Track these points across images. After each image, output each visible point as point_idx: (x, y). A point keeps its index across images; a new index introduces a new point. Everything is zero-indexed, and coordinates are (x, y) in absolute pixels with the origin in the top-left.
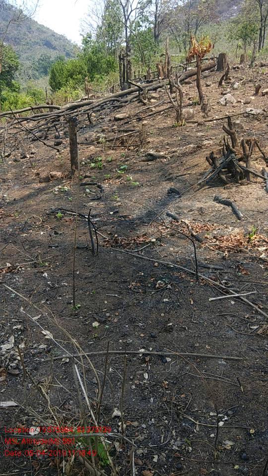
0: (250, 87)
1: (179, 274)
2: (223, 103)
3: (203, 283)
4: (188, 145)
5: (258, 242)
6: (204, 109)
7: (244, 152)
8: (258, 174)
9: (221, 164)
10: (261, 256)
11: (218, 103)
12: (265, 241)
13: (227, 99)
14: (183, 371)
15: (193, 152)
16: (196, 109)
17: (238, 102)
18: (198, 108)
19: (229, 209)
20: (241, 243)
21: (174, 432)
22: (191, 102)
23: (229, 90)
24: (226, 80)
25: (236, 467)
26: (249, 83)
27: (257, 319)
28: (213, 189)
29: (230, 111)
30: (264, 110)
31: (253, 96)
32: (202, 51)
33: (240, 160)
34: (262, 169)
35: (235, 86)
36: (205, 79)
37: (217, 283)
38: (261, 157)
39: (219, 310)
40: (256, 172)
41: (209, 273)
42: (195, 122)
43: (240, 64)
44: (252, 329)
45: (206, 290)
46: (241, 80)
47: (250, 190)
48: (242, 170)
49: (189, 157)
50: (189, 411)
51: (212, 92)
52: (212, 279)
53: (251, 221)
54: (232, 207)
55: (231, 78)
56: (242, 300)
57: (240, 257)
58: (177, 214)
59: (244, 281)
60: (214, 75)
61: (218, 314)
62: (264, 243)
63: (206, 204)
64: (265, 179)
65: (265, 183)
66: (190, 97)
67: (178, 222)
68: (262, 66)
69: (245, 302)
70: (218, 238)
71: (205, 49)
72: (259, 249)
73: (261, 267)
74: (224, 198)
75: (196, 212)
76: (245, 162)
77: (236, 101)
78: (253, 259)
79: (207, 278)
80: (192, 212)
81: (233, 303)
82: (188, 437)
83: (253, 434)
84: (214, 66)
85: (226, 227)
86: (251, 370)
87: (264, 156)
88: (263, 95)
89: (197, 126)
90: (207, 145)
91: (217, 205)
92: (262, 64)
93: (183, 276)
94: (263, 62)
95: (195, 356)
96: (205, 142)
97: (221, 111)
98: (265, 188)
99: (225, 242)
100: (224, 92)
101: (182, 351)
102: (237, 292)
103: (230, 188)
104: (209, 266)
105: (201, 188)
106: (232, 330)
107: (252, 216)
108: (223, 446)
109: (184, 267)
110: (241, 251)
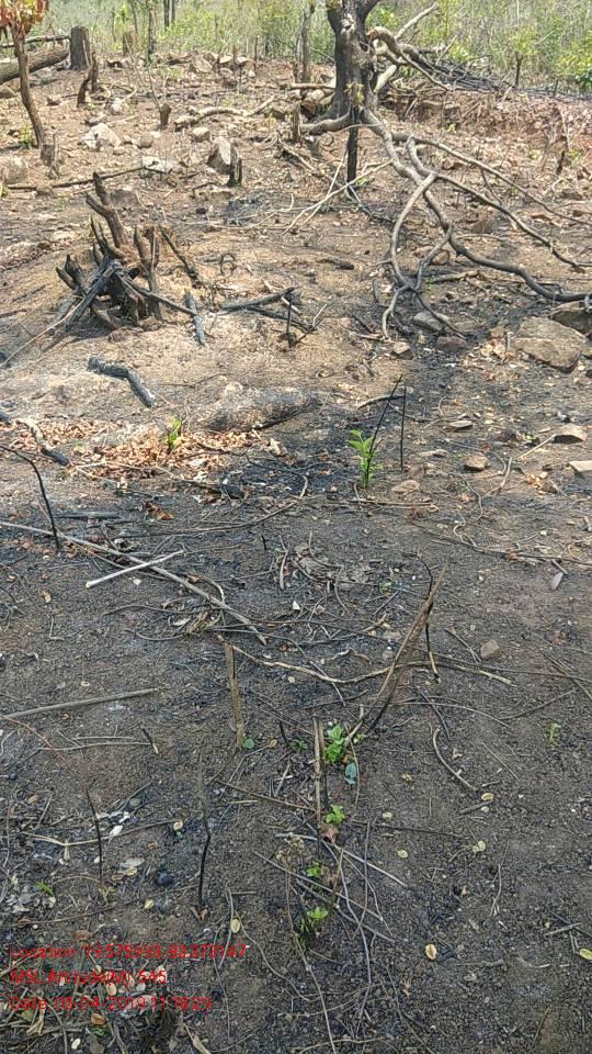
0: (148, 110)
1: (16, 541)
2: (92, 144)
3: (72, 553)
4: (16, 242)
5: (189, 449)
6: (47, 157)
7: (141, 256)
8: (178, 305)
9: (94, 283)
10: (195, 479)
11: (80, 144)
12: (203, 447)
13: (99, 137)
14: (31, 747)
15: (31, 259)
16: (29, 157)
17: (126, 143)
18: (35, 154)
19: (124, 385)
20: (155, 456)
21: (14, 877)
22: (16, 140)
23: (101, 115)
24: (94, 90)
25: (149, 904)
26: (147, 100)
27: (186, 604)
28: (85, 341)
29: (110, 163)
30: (182, 163)
31: (156, 130)
32: (23, 18)
33: (134, 273)
34: (183, 293)
35: (117, 105)
36: (45, 87)
37: (104, 548)
38: (179, 267)
39: (107, 603)
40: (173, 300)
41: (85, 529)
42: (31, 189)
43: (124, 55)
44: (177, 627)
45: (79, 567)
46: (128, 92)
47: (166, 341)
48: (142, 298)
49: (24, 271)
50: (46, 825)
51: (64, 118)
52: (91, 541)
53: (173, 406)
54: (131, 381)
55: (104, 87)
56: (157, 573)
57: (152, 486)
58: (7, 406)
59: (160, 534)
60: (67, 79)
61: (106, 612)
62: (202, 451)
63: (70, 378)
64: (192, 315)
65: (194, 322)
66: (12, 128)
67: (8, 425)
68: (173, 62)
69: (162, 575)
70: (104, 451)
71: (30, 12)
72: (191, 463)
73: (196, 501)
74: (111, 362)
75: (51, 398)
76: (146, 277)
77: (119, 142)
78: (180, 486)
79: (81, 541)
80: (41, 400)
81: (137, 582)
82: (48, 877)
83: (179, 830)
84: (64, 58)
85: (121, 426)
86: (176, 707)
87: (186, 265)
88: (178, 130)
89: (37, 196)
90: (62, 242)
91: (97, 378)
92: (171, 58)
93: (26, 546)
94: (175, 54)
95: (58, 709)
96: (58, 236)
97: (88, 164)
98: (194, 334)
99: (120, 458)
100: (91, 121)
101: (29, 706)
102: (146, 558)
103: (124, 339)
104: (85, 513)
105: (56, 343)
106: (136, 637)
107: (175, 397)
108: (120, 872)
109: (27, 525)
110: (154, 473)
